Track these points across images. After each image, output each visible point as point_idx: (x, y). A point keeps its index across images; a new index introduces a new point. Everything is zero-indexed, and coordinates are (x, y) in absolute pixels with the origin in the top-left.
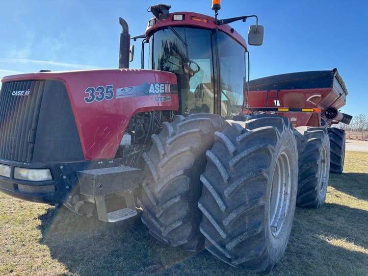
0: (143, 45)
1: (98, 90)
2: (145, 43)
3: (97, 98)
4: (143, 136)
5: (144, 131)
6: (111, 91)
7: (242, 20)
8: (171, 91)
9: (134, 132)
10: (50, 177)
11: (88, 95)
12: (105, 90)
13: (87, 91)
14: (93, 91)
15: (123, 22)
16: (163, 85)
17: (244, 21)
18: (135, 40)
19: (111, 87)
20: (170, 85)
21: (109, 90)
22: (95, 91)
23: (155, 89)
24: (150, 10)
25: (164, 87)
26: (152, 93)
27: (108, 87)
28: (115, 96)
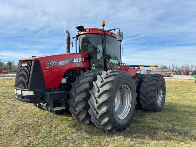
0: (76, 41)
1: (51, 63)
2: (77, 40)
3: (51, 66)
4: (72, 79)
5: (72, 77)
6: (56, 63)
7: (114, 30)
8: (84, 60)
9: (67, 78)
10: (34, 94)
11: (47, 65)
12: (54, 63)
13: (47, 63)
14: (49, 63)
15: (67, 32)
16: (80, 59)
17: (115, 31)
18: (73, 38)
19: (57, 61)
20: (84, 58)
21: (56, 62)
22: (50, 63)
23: (76, 60)
24: (76, 28)
25: (81, 59)
26: (75, 62)
27: (55, 62)
28: (58, 64)
